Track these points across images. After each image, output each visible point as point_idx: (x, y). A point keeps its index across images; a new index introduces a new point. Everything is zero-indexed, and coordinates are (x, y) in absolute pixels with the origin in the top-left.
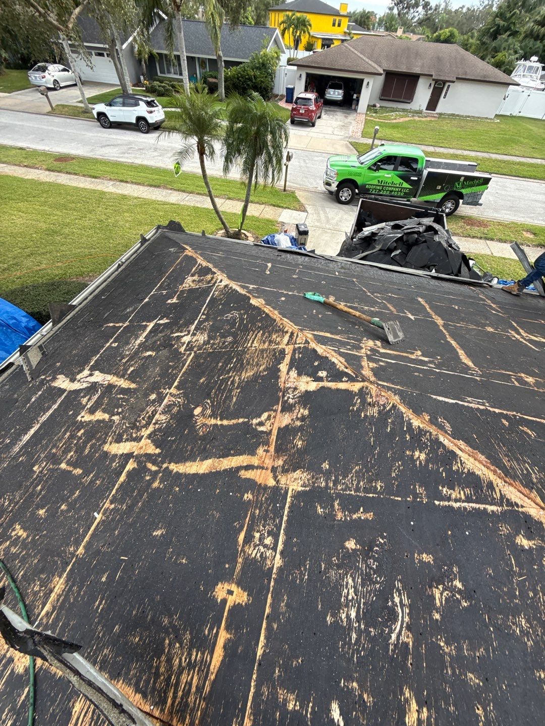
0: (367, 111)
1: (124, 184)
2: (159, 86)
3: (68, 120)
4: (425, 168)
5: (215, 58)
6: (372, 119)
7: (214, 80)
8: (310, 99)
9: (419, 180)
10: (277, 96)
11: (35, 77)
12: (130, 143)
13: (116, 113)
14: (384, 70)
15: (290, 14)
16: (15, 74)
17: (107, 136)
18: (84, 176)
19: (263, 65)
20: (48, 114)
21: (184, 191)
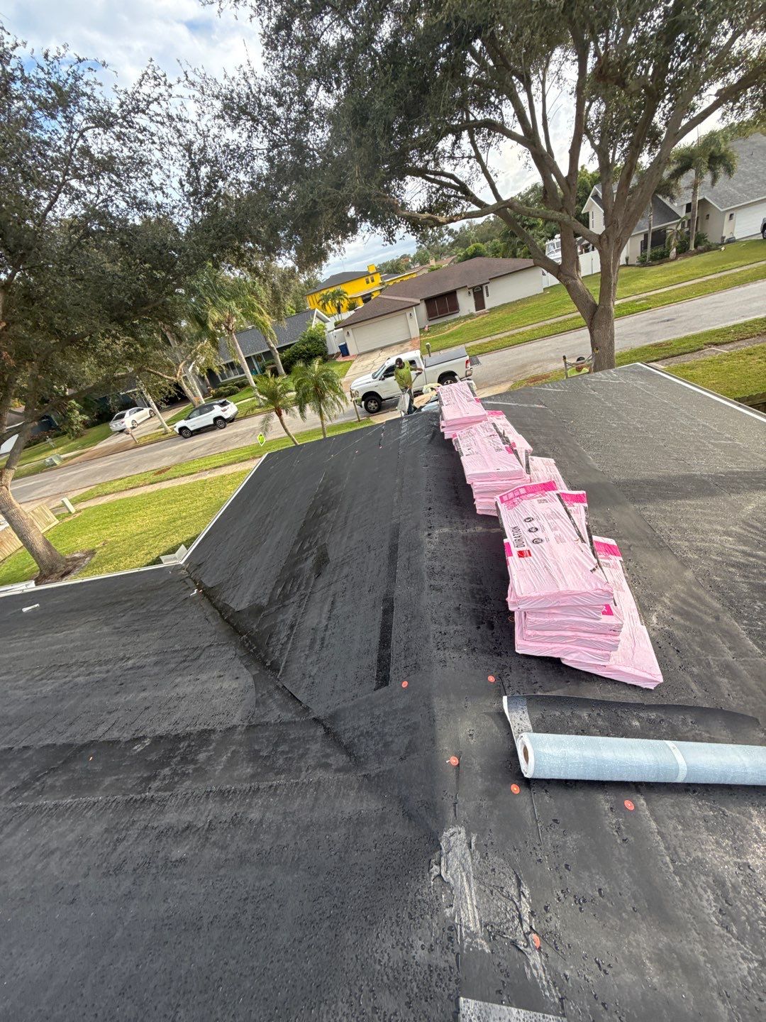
0: (420, 334)
1: (218, 469)
2: (225, 390)
3: (153, 445)
5: (268, 349)
6: (426, 338)
7: (272, 366)
10: (333, 355)
11: (115, 425)
13: (195, 423)
14: (422, 300)
15: (324, 292)
17: (191, 443)
18: (182, 476)
19: (313, 338)
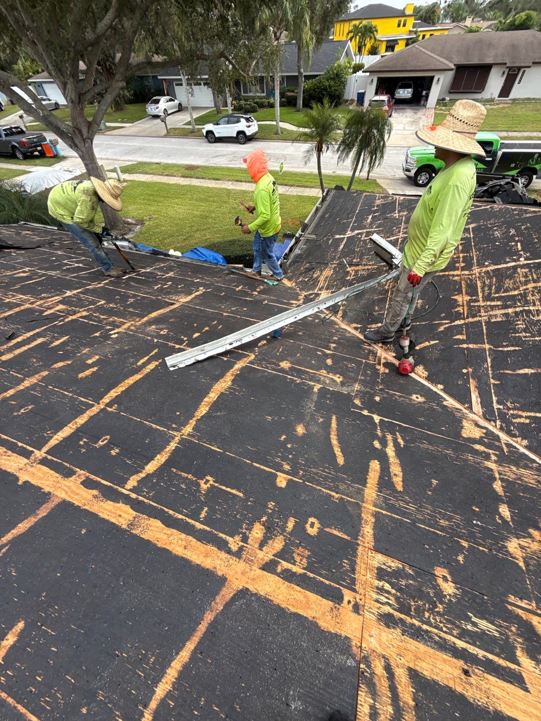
0: (436, 105)
1: (240, 183)
2: (245, 105)
3: (181, 140)
4: (500, 150)
6: (442, 112)
7: (292, 94)
8: (384, 101)
9: (494, 160)
10: (347, 101)
11: (151, 109)
12: (234, 153)
13: (221, 130)
14: (455, 65)
15: (357, 22)
16: (132, 108)
17: (215, 149)
18: (209, 179)
19: (337, 75)
20: (165, 136)
21: (286, 185)
